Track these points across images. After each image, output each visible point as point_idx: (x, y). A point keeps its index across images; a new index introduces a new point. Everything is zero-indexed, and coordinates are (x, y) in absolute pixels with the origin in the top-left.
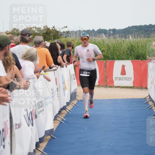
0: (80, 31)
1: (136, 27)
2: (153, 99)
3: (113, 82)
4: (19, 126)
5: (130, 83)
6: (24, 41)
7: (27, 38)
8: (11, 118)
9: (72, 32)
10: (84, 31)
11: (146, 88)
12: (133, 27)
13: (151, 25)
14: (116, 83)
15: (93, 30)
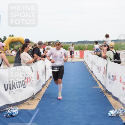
0: (65, 42)
1: (80, 41)
2: (85, 61)
3: (74, 56)
4: (48, 69)
5: (79, 57)
6: (49, 45)
7: (50, 44)
8: (45, 66)
9: (63, 43)
10: (66, 42)
11: (83, 58)
12: (79, 41)
13: (84, 41)
14: (75, 57)
15: (68, 42)
